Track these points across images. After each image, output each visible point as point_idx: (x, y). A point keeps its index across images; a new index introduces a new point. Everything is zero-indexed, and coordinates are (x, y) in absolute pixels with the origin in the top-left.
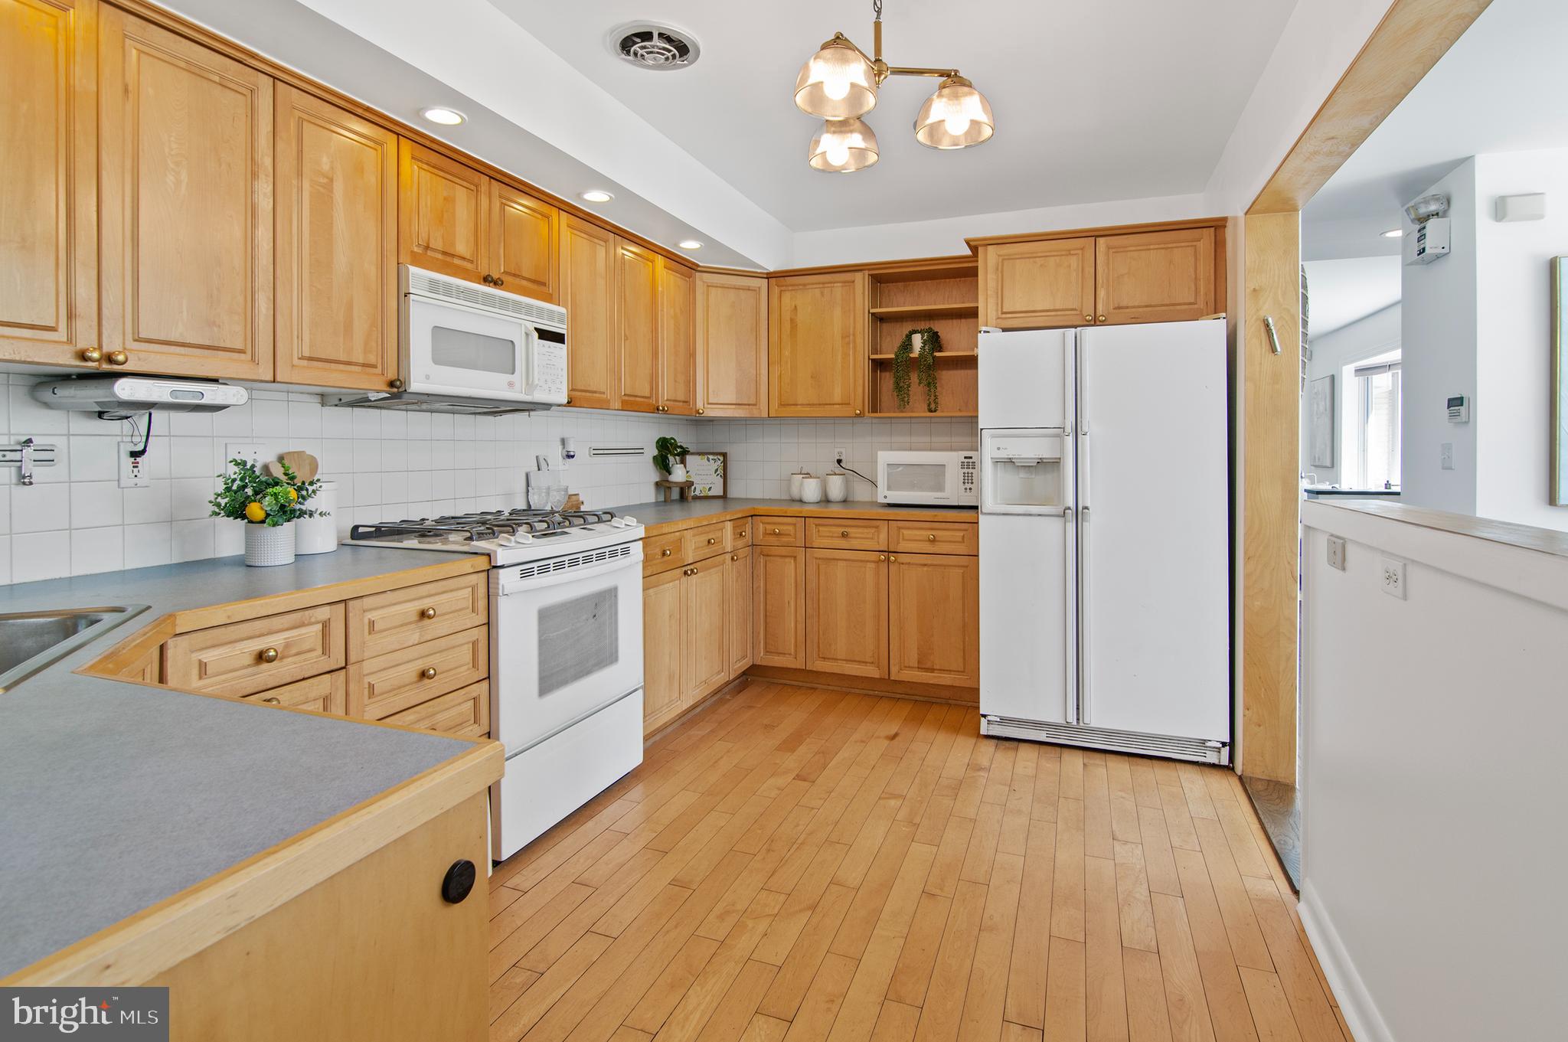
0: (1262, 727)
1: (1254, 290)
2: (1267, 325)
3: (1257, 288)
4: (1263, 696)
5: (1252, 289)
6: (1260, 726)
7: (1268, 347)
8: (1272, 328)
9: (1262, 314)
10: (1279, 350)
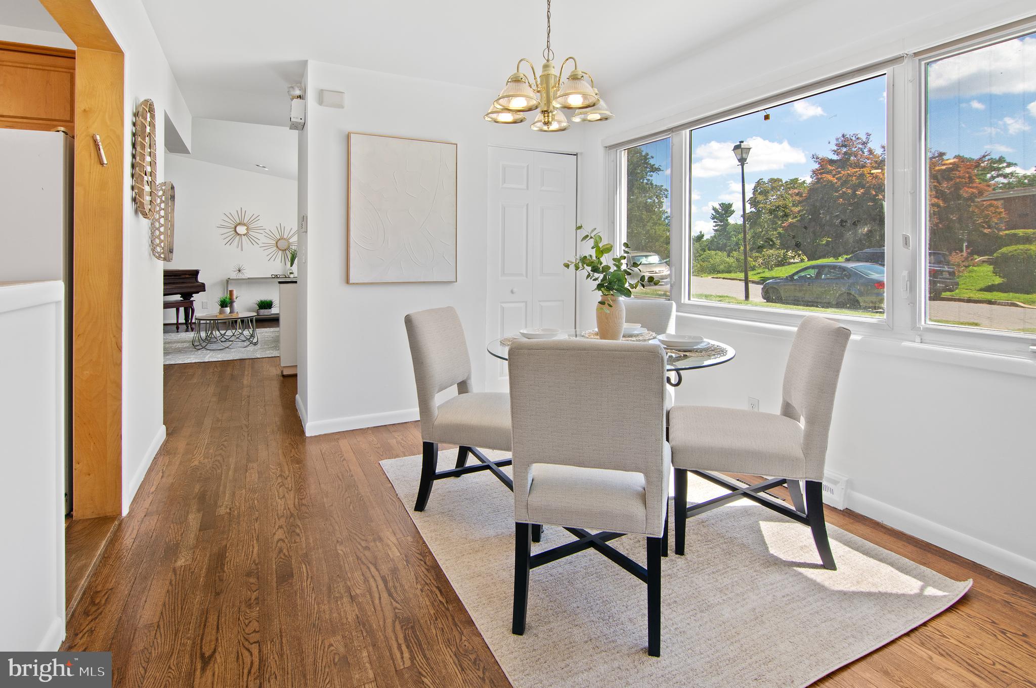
0: (91, 475)
1: (85, 110)
2: (95, 141)
3: (87, 109)
4: (92, 449)
5: (82, 109)
6: (89, 475)
7: (96, 159)
8: (100, 144)
9: (92, 131)
10: (105, 162)
